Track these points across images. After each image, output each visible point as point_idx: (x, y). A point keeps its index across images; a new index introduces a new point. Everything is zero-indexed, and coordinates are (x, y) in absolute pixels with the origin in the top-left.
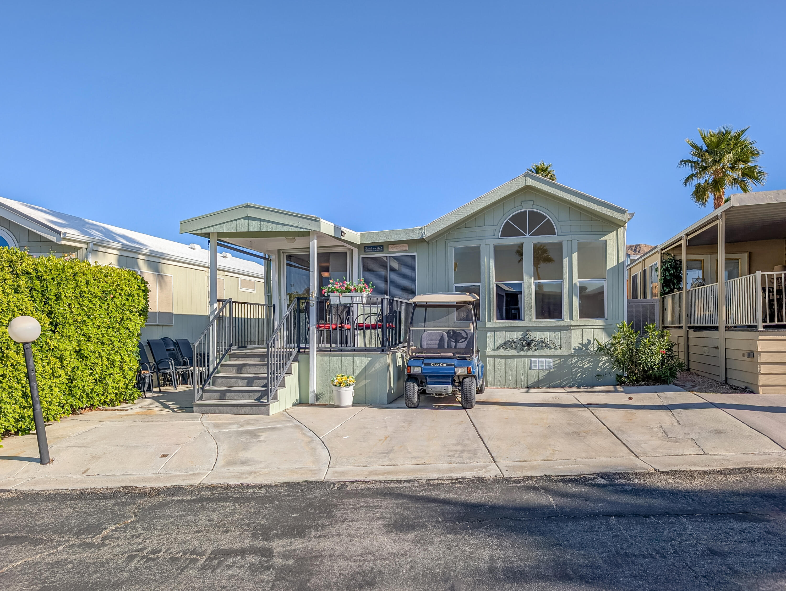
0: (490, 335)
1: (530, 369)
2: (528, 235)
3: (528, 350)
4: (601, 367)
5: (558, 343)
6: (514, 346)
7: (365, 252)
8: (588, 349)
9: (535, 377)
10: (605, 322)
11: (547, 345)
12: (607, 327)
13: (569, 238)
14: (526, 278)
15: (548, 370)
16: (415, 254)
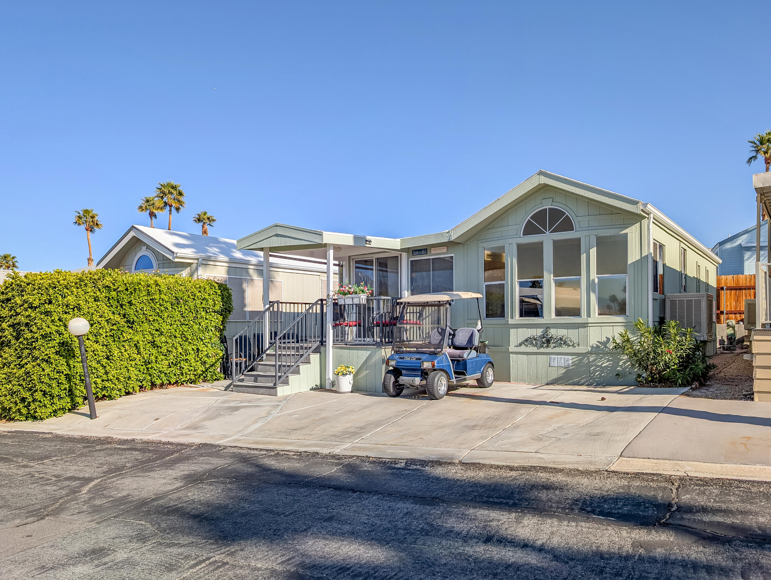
0: (512, 331)
1: (549, 366)
2: (548, 233)
3: (547, 346)
4: (621, 366)
5: (576, 341)
6: (534, 343)
7: (413, 255)
8: (607, 348)
9: (554, 375)
10: (626, 319)
11: (565, 343)
12: (629, 324)
13: (586, 233)
14: (546, 274)
15: (566, 368)
16: (453, 255)
